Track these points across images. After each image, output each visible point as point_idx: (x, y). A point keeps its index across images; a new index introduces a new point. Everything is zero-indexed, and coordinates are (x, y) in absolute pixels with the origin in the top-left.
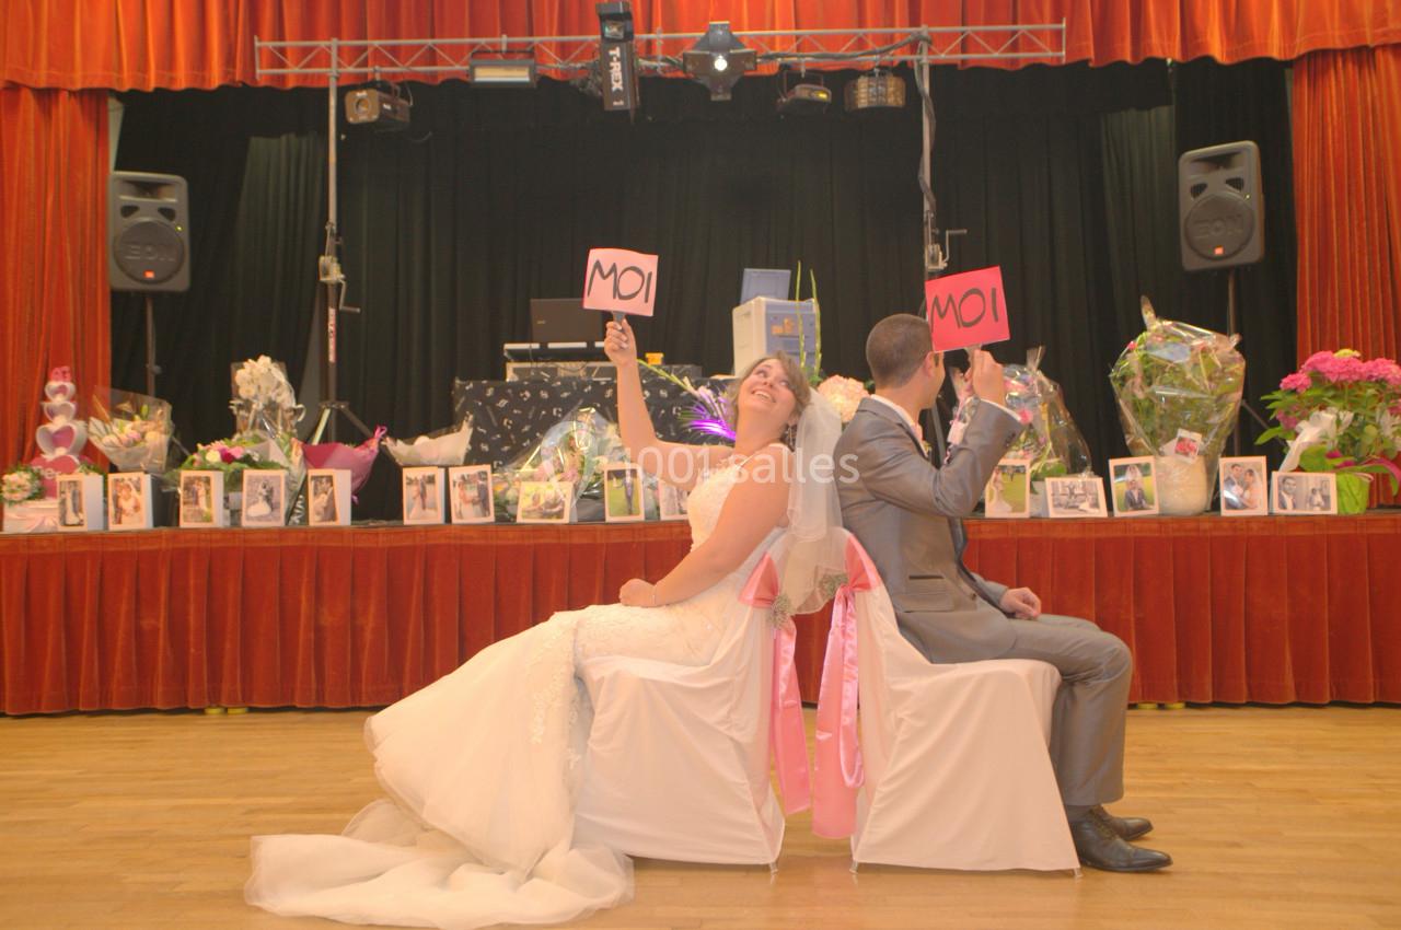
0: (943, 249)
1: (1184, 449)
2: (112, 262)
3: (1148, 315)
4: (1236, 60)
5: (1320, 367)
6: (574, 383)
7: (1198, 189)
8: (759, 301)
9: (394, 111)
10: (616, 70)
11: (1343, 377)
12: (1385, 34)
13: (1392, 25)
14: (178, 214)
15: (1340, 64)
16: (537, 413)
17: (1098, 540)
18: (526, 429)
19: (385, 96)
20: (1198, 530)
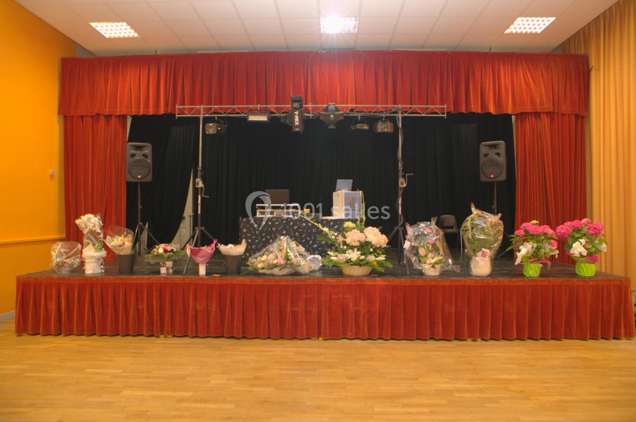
0: (405, 180)
1: (484, 255)
2: (127, 173)
3: (473, 209)
4: (497, 114)
5: (527, 228)
6: (280, 220)
7: (486, 155)
8: (342, 192)
9: (221, 130)
10: (297, 119)
11: (534, 233)
12: (543, 109)
13: (546, 106)
14: (149, 157)
15: (530, 117)
16: (267, 229)
17: (456, 286)
18: (264, 235)
19: (219, 125)
20: (488, 283)
